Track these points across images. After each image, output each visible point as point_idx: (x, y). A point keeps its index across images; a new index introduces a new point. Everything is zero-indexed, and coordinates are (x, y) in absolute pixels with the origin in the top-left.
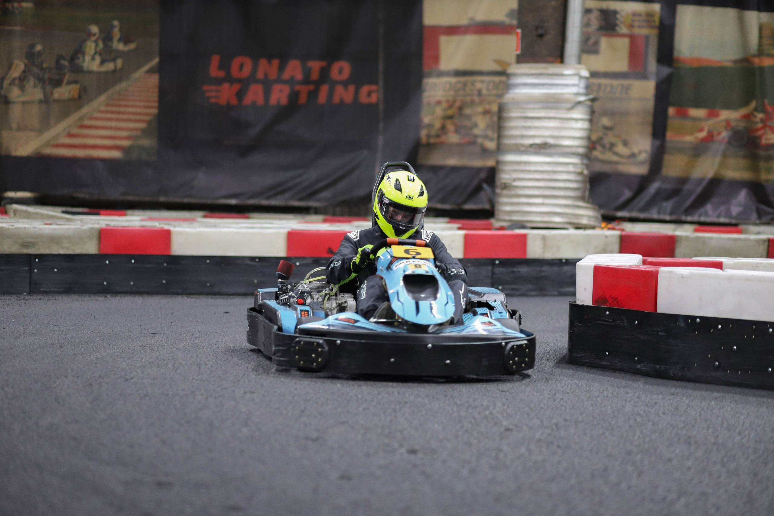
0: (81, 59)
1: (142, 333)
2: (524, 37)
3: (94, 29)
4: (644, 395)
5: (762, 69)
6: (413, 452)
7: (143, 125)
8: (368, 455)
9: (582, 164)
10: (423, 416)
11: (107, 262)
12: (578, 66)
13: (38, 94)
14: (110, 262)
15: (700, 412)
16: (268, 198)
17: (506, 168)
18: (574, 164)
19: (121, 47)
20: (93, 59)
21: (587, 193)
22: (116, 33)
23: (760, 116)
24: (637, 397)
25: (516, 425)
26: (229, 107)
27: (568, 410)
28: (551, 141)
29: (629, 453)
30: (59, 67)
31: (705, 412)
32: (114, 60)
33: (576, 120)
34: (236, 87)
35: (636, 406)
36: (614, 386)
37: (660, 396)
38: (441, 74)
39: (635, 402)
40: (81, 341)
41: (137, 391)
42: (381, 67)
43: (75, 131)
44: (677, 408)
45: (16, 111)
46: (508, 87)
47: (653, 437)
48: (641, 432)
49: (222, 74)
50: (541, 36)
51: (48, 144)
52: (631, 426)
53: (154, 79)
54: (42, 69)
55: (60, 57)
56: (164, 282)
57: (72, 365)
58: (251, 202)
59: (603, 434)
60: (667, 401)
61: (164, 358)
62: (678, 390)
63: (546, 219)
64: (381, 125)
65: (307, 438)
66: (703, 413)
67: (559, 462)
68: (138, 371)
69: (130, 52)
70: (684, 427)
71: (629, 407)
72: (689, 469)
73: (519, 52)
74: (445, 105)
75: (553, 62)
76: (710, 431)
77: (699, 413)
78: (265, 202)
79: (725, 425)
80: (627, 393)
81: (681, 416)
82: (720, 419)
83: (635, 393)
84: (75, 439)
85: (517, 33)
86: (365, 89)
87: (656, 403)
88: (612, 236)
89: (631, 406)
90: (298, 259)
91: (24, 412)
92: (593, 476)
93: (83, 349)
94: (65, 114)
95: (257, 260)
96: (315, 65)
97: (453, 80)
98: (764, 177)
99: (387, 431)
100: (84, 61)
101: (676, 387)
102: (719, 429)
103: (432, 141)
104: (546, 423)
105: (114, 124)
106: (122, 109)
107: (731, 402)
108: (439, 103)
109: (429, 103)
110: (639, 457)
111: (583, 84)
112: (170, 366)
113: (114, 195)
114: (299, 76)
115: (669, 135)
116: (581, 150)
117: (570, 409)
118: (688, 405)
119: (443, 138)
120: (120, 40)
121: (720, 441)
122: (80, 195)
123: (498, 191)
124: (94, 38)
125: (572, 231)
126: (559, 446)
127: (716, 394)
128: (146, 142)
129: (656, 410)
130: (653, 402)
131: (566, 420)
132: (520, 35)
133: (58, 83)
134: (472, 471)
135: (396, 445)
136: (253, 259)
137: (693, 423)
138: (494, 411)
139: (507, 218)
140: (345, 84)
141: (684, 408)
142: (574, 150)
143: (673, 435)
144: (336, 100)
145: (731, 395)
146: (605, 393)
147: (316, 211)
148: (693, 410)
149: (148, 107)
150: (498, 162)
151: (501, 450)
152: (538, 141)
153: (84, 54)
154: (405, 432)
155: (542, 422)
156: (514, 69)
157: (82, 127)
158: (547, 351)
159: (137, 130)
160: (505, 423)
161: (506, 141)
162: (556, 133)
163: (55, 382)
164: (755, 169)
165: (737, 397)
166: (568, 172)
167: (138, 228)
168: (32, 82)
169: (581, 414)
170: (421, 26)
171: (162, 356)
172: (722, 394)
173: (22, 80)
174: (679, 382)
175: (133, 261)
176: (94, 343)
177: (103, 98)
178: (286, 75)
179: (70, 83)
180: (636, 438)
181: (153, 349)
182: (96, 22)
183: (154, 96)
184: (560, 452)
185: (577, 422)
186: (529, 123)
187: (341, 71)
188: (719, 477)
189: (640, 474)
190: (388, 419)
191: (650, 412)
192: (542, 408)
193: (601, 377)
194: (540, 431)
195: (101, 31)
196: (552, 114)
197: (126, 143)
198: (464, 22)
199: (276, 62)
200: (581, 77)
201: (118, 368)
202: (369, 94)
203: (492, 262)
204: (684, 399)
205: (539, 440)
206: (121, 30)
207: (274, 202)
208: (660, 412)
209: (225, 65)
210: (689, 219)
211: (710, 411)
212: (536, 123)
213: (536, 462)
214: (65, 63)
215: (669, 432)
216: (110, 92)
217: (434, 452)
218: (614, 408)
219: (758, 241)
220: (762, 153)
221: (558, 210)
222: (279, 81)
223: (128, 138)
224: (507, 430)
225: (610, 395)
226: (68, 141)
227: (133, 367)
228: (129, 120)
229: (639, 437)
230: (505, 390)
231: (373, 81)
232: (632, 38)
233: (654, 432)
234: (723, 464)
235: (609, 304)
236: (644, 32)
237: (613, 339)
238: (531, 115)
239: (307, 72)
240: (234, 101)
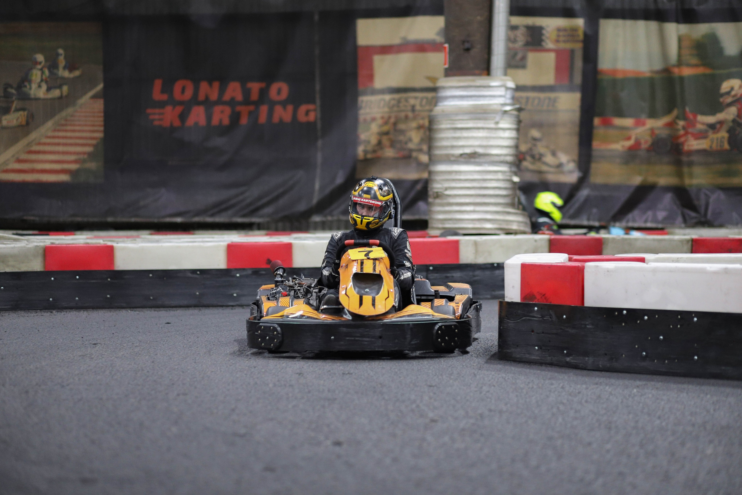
0: (28, 87)
1: (83, 344)
2: (451, 51)
3: (40, 58)
4: (568, 386)
5: (682, 79)
6: (338, 444)
7: (89, 149)
8: (293, 448)
9: (511, 171)
10: (350, 411)
11: (53, 279)
12: (504, 78)
14: (55, 278)
15: (622, 400)
16: (212, 215)
17: (438, 178)
18: (502, 172)
19: (66, 74)
20: (40, 86)
21: (517, 200)
22: (62, 61)
23: (681, 123)
24: (562, 388)
25: (441, 417)
26: (172, 129)
27: (493, 402)
28: (480, 151)
29: (550, 438)
30: (7, 96)
31: (626, 399)
32: (60, 87)
33: (504, 129)
34: (179, 109)
35: (559, 396)
36: (540, 378)
37: (584, 386)
38: (375, 92)
39: (559, 392)
40: (23, 353)
41: (72, 396)
42: (318, 87)
43: (23, 156)
44: (599, 397)
46: (437, 100)
47: (575, 423)
48: (563, 419)
49: (164, 97)
50: (468, 50)
52: (553, 414)
53: (99, 105)
55: (7, 86)
56: (108, 296)
57: (11, 375)
58: (196, 219)
59: (526, 422)
60: (590, 390)
61: (102, 365)
62: (602, 380)
63: (478, 225)
64: (320, 143)
65: (235, 434)
66: (624, 400)
67: (481, 449)
68: (75, 378)
69: (75, 78)
70: (605, 413)
72: (608, 451)
73: (447, 66)
74: (380, 122)
75: (480, 75)
76: (631, 416)
77: (620, 401)
78: (209, 220)
79: (646, 410)
80: (552, 384)
81: (603, 403)
82: (641, 405)
83: (559, 384)
85: (445, 48)
86: (303, 108)
87: (579, 393)
88: (541, 240)
89: (554, 396)
90: (238, 270)
92: (513, 461)
93: (24, 360)
94: (14, 140)
95: (198, 272)
96: (255, 87)
97: (387, 97)
98: (687, 181)
99: (314, 426)
100: (30, 89)
101: (600, 377)
102: (640, 414)
103: (369, 156)
104: (470, 414)
105: (60, 149)
106: (69, 134)
107: (652, 390)
108: (374, 119)
109: (365, 120)
110: (559, 442)
111: (509, 94)
112: (107, 372)
113: (64, 218)
114: (239, 97)
115: (596, 144)
116: (509, 159)
117: (495, 401)
118: (611, 394)
119: (379, 153)
120: (65, 68)
121: (640, 425)
122: (31, 218)
123: (430, 200)
124: (39, 67)
125: (503, 237)
126: (482, 435)
127: (638, 383)
128: (92, 165)
129: (579, 399)
130: (577, 391)
131: (490, 410)
132: (447, 50)
133: (7, 111)
134: (395, 460)
135: (322, 438)
136: (194, 271)
137: (614, 409)
138: (421, 405)
139: (440, 226)
140: (284, 104)
141: (607, 396)
142: (502, 158)
143: (594, 421)
144: (276, 119)
145: (652, 383)
146: (531, 385)
147: (259, 227)
148: (615, 398)
149: (94, 131)
150: (430, 173)
151: (425, 440)
152: (468, 151)
153: (30, 82)
154: (332, 426)
155: (467, 413)
156: (443, 82)
157: (30, 152)
159: (84, 153)
160: (431, 415)
161: (437, 152)
162: (485, 143)
164: (680, 175)
165: (659, 385)
166: (497, 180)
167: (81, 245)
169: (506, 404)
170: (356, 47)
171: (100, 364)
172: (644, 383)
174: (603, 373)
175: (77, 277)
176: (36, 354)
177: (50, 124)
178: (227, 97)
179: (17, 110)
180: (558, 424)
181: (92, 358)
182: (41, 51)
183: (100, 120)
184: (482, 440)
185: (501, 412)
186: (458, 134)
187: (279, 92)
188: (637, 458)
189: (560, 458)
190: (317, 414)
191: (573, 401)
192: (467, 400)
193: (528, 370)
194: (465, 421)
195: (46, 60)
196: (480, 124)
197: (73, 167)
198: (396, 41)
199: (216, 85)
200: (507, 88)
201: (56, 376)
202: (307, 113)
203: (426, 268)
204: (607, 387)
205: (463, 430)
206: (65, 58)
207: (218, 219)
209: (167, 88)
210: (617, 224)
211: (632, 398)
212: (465, 134)
213: (458, 450)
214: (13, 91)
215: (590, 418)
216: (57, 118)
217: (358, 443)
218: (539, 398)
219: (682, 241)
220: (685, 159)
221: (489, 216)
222: (219, 102)
223: (75, 162)
224: (433, 421)
225: (535, 387)
226: (17, 166)
227: (71, 375)
228: (77, 145)
229: (561, 424)
230: (434, 384)
231: (311, 100)
232: (558, 52)
233: (576, 418)
234: (642, 446)
235: (538, 300)
236: (568, 46)
237: (543, 335)
238: (460, 126)
239: (247, 93)
240: (177, 123)
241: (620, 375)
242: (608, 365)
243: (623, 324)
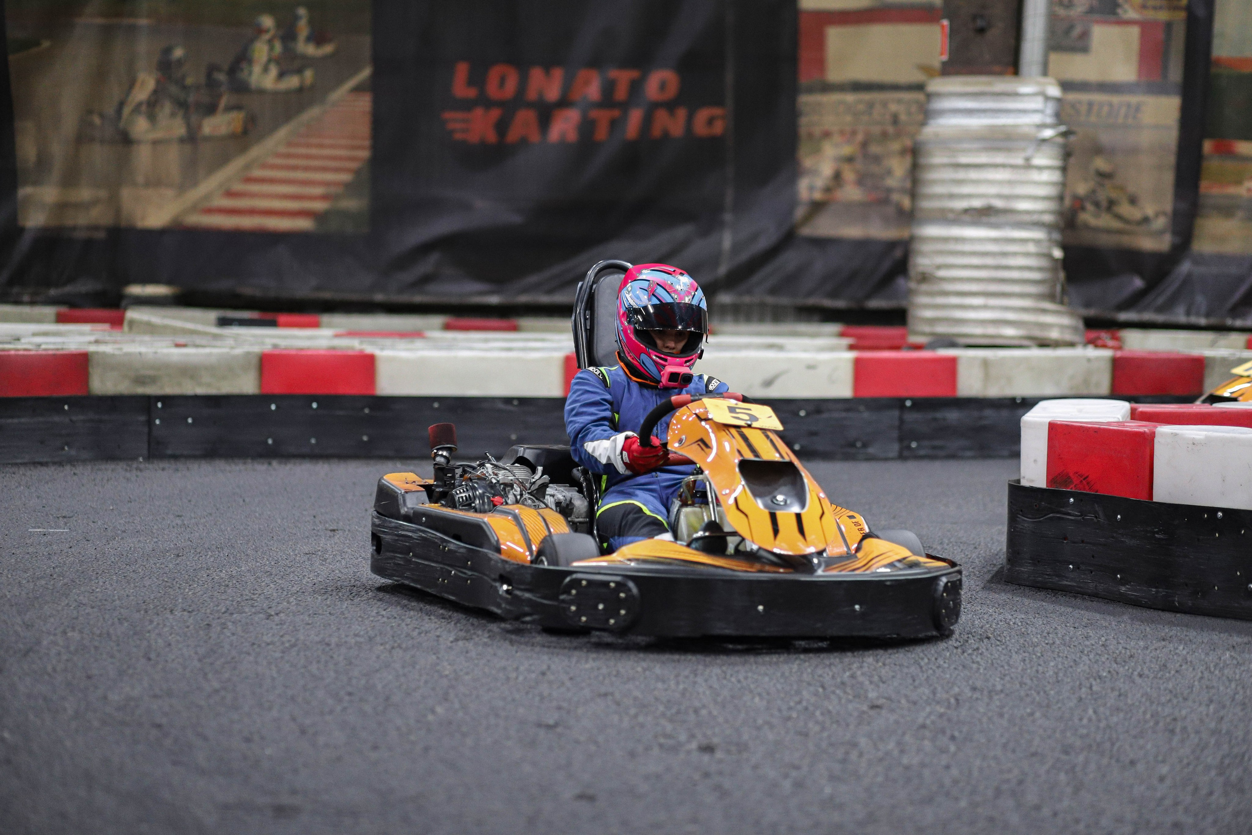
0: (246, 72)
1: (314, 529)
2: (953, 32)
3: (267, 22)
4: (1115, 642)
6: (708, 749)
7: (345, 177)
8: (632, 754)
9: (1050, 240)
10: (739, 681)
11: (273, 407)
12: (1042, 79)
13: (179, 129)
14: (277, 407)
15: (1202, 672)
16: (550, 292)
17: (926, 247)
18: (1037, 242)
19: (311, 50)
20: (266, 69)
21: (1058, 288)
22: (303, 29)
24: (1103, 645)
25: (889, 699)
26: (483, 147)
27: (981, 671)
28: (999, 204)
29: (1068, 749)
30: (211, 84)
31: (1210, 672)
32: (299, 71)
33: (1040, 168)
34: (495, 114)
35: (1096, 662)
36: (1068, 625)
37: (1141, 643)
38: (830, 88)
39: (1097, 654)
40: (213, 545)
41: (282, 636)
42: (729, 78)
43: (238, 187)
45: (143, 156)
46: (926, 115)
47: (1114, 720)
48: (1095, 712)
49: (471, 93)
50: (981, 31)
51: (194, 208)
52: (1080, 700)
53: (365, 103)
54: (184, 88)
55: (212, 69)
56: (365, 438)
57: (187, 590)
58: (523, 299)
59: (1032, 714)
60: (1151, 652)
61: (340, 575)
62: (1175, 631)
63: (991, 330)
65: (539, 725)
66: (1206, 674)
67: (948, 767)
68: (292, 599)
69: (325, 58)
70: (1170, 701)
71: (1084, 665)
72: (1162, 779)
73: (945, 58)
75: (1001, 73)
76: (1212, 708)
77: (1200, 674)
78: (545, 299)
80: (1087, 638)
81: (1169, 679)
82: (1233, 685)
83: (1100, 638)
84: (159, 726)
85: (943, 27)
86: (703, 115)
88: (1098, 359)
89: (1088, 662)
91: (89, 677)
92: (998, 792)
93: (212, 560)
94: (223, 160)
95: (515, 403)
96: (623, 77)
97: (851, 98)
99: (674, 711)
100: (250, 73)
101: (1171, 624)
102: (1228, 703)
103: (818, 197)
104: (941, 695)
105: (299, 175)
106: (314, 151)
109: (810, 135)
110: (1081, 758)
111: (1050, 108)
113: (303, 289)
114: (595, 95)
115: (1206, 186)
116: (1048, 218)
117: (985, 669)
118: (1185, 660)
119: (836, 194)
120: (309, 39)
121: (1224, 727)
122: (248, 291)
123: (913, 285)
124: (266, 37)
125: (1034, 351)
126: (953, 738)
127: (1236, 639)
128: (352, 204)
129: (1128, 669)
130: (1128, 653)
131: (974, 689)
132: (948, 30)
133: (211, 109)
134: (799, 785)
135: (683, 737)
136: (508, 400)
137: (1186, 692)
138: (859, 673)
139: (927, 329)
140: (671, 106)
141: (1177, 665)
142: (1035, 218)
143: (1148, 716)
144: (656, 132)
148: (1191, 669)
149: (354, 148)
150: (912, 239)
151: (855, 745)
152: (977, 203)
153: (250, 62)
154: (704, 712)
155: (934, 693)
157: (249, 180)
158: (971, 560)
159: (337, 184)
160: (872, 695)
161: (926, 204)
162: (1006, 190)
163: (151, 622)
166: (1027, 255)
167: (322, 352)
168: (167, 108)
169: (1003, 677)
170: (796, 11)
171: (337, 572)
172: (1246, 640)
173: (152, 106)
175: (315, 405)
176: (233, 547)
177: (282, 133)
179: (229, 109)
180: (1085, 721)
181: (326, 560)
183: (364, 128)
184: (953, 748)
185: (991, 692)
186: (961, 175)
187: (663, 86)
188: (1211, 793)
189: (1077, 790)
190: (681, 687)
191: (1117, 673)
193: (1051, 607)
194: (928, 709)
195: (279, 24)
196: (1000, 158)
197: (319, 206)
198: (867, 3)
199: (558, 74)
200: (1047, 98)
201: (260, 594)
202: (710, 121)
203: (898, 403)
204: (1181, 648)
205: (924, 726)
206: (311, 22)
207: (559, 298)
208: (1136, 673)
209: (478, 77)
210: (1238, 323)
211: (1220, 671)
212: (973, 175)
213: (907, 768)
214: (221, 77)
215: (1143, 709)
216: (294, 123)
217: (742, 747)
218: (1060, 666)
221: (1010, 316)
222: (564, 103)
223: (324, 197)
224: (874, 707)
225: (1058, 642)
226: (227, 203)
227: (285, 593)
228: (324, 169)
229: (1090, 720)
231: (718, 102)
232: (1145, 26)
233: (1118, 709)
234: (1222, 770)
235: (1075, 486)
236: (1163, 16)
237: (1081, 545)
238: (964, 160)
239: (609, 88)
240: (492, 137)
241: (1208, 620)
242: (1190, 603)
243: (1217, 535)
